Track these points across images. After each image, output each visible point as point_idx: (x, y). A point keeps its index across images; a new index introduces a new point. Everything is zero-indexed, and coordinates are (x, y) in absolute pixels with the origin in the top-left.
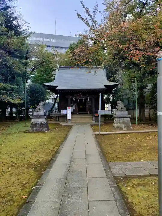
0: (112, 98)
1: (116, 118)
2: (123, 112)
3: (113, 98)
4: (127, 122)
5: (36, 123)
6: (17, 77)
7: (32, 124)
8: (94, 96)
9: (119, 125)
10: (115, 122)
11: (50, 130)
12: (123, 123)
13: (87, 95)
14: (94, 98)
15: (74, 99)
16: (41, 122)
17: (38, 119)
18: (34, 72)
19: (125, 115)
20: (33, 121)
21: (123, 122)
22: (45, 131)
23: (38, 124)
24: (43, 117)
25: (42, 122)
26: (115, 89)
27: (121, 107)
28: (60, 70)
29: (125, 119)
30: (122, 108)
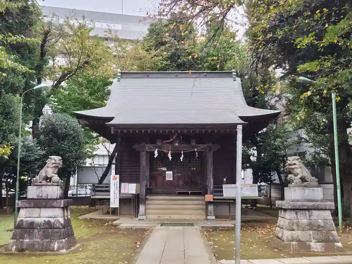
0: (256, 153)
1: (285, 210)
2: (307, 190)
3: (259, 154)
4: (322, 224)
5: (32, 223)
6: (7, 93)
7: (19, 226)
8: (211, 145)
9: (298, 233)
10: (281, 221)
11: (78, 245)
12: (311, 226)
13: (193, 144)
14: (210, 150)
15: (156, 152)
16: (47, 219)
17: (37, 210)
18: (62, 87)
19: (316, 201)
20: (24, 215)
21: (310, 224)
22: (59, 249)
23: (40, 225)
24: (55, 204)
25: (52, 220)
26: (265, 129)
27: (299, 176)
28: (122, 80)
29: (315, 213)
30: (303, 179)
